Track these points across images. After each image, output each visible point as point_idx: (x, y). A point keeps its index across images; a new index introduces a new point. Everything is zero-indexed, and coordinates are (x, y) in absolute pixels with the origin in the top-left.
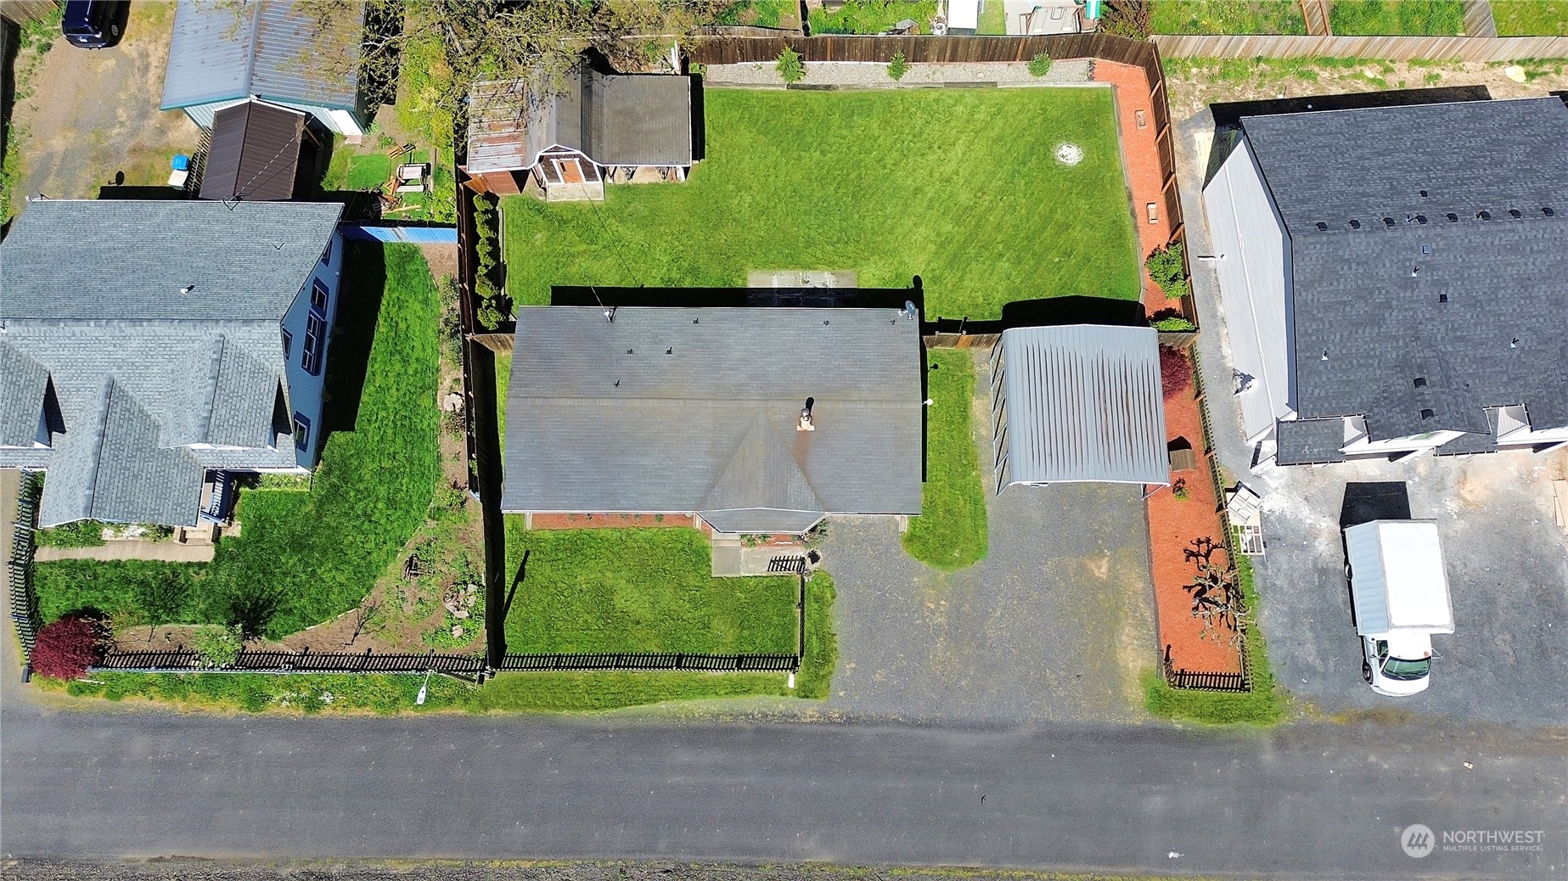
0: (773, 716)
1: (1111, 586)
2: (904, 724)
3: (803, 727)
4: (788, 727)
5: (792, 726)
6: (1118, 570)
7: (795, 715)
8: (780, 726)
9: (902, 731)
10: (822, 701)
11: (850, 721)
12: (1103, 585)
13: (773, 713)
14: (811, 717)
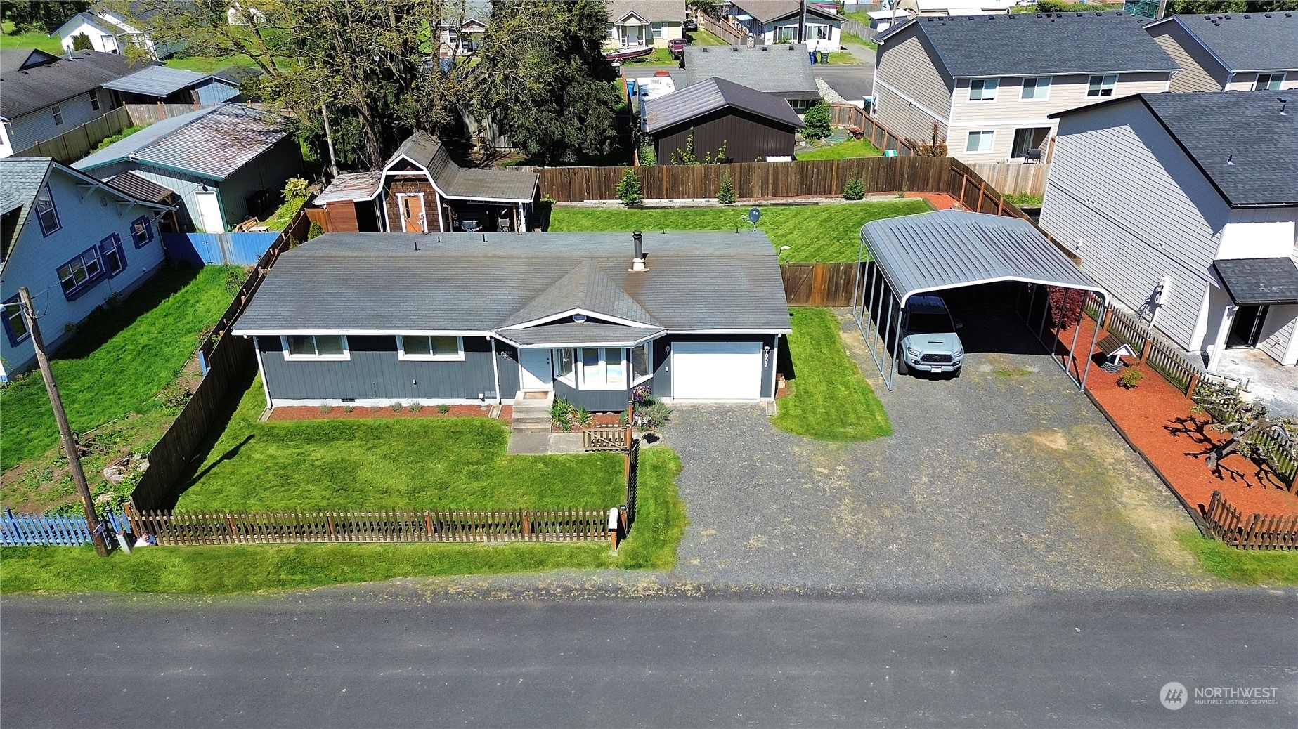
0: (582, 589)
1: (1078, 454)
2: (805, 596)
3: (632, 604)
4: (606, 603)
5: (612, 602)
6: (1082, 444)
7: (617, 589)
8: (591, 603)
9: (801, 604)
10: (662, 571)
11: (710, 594)
12: (1067, 455)
13: (583, 586)
14: (645, 589)
